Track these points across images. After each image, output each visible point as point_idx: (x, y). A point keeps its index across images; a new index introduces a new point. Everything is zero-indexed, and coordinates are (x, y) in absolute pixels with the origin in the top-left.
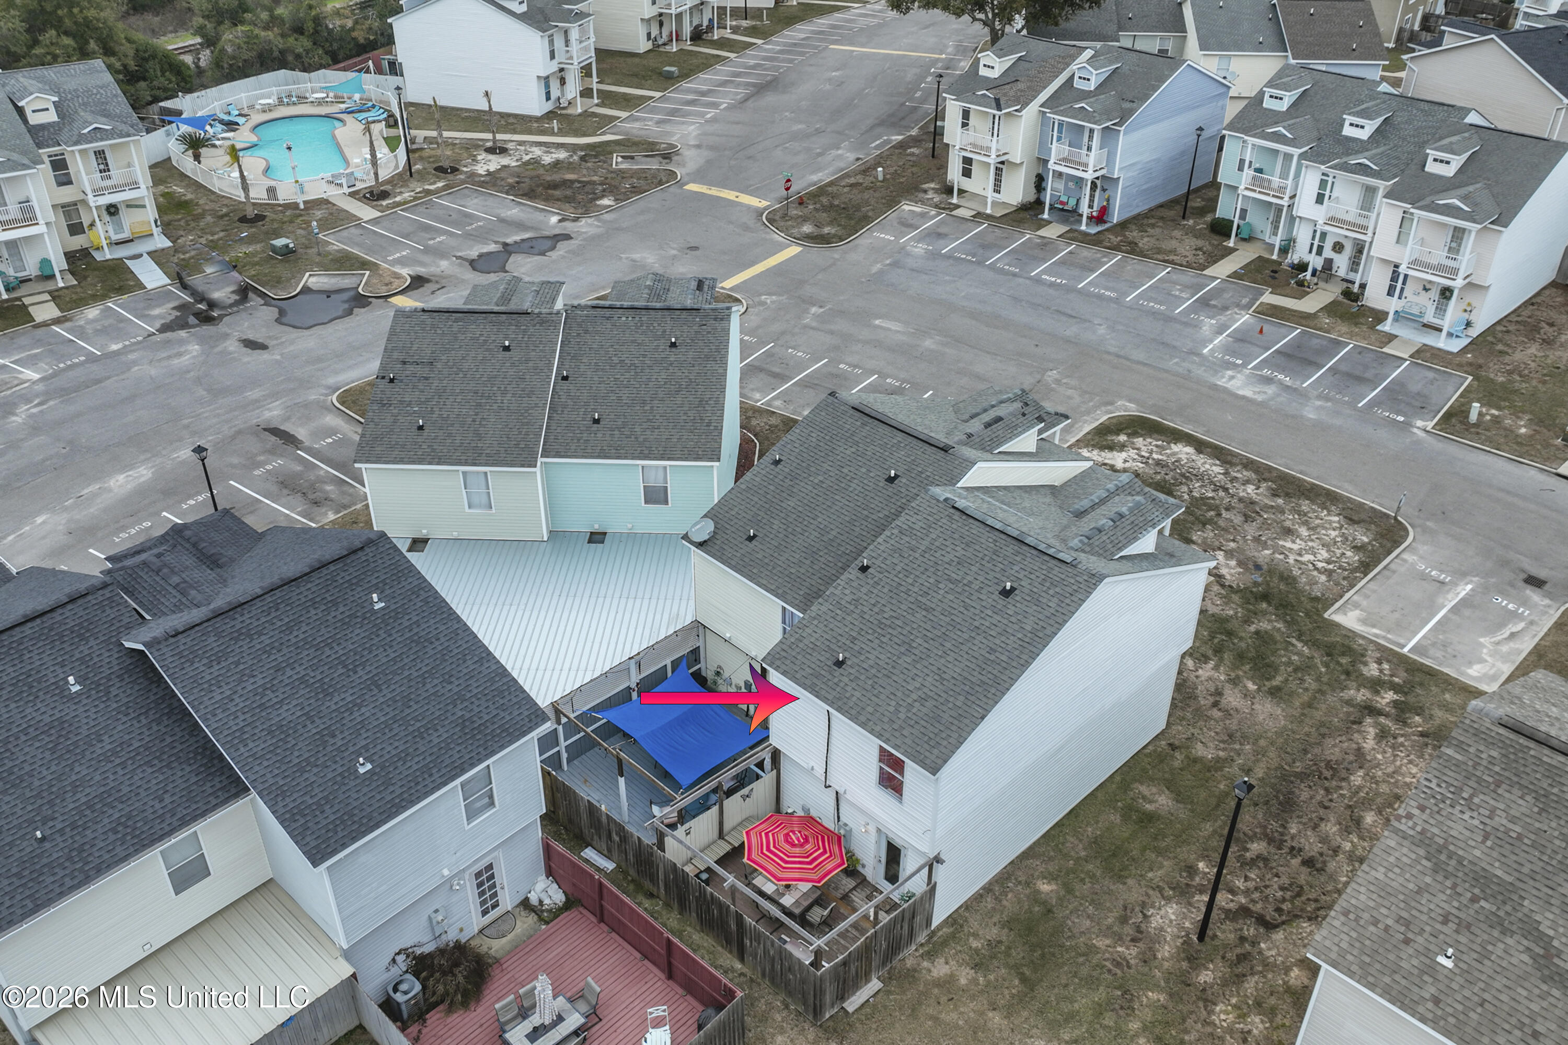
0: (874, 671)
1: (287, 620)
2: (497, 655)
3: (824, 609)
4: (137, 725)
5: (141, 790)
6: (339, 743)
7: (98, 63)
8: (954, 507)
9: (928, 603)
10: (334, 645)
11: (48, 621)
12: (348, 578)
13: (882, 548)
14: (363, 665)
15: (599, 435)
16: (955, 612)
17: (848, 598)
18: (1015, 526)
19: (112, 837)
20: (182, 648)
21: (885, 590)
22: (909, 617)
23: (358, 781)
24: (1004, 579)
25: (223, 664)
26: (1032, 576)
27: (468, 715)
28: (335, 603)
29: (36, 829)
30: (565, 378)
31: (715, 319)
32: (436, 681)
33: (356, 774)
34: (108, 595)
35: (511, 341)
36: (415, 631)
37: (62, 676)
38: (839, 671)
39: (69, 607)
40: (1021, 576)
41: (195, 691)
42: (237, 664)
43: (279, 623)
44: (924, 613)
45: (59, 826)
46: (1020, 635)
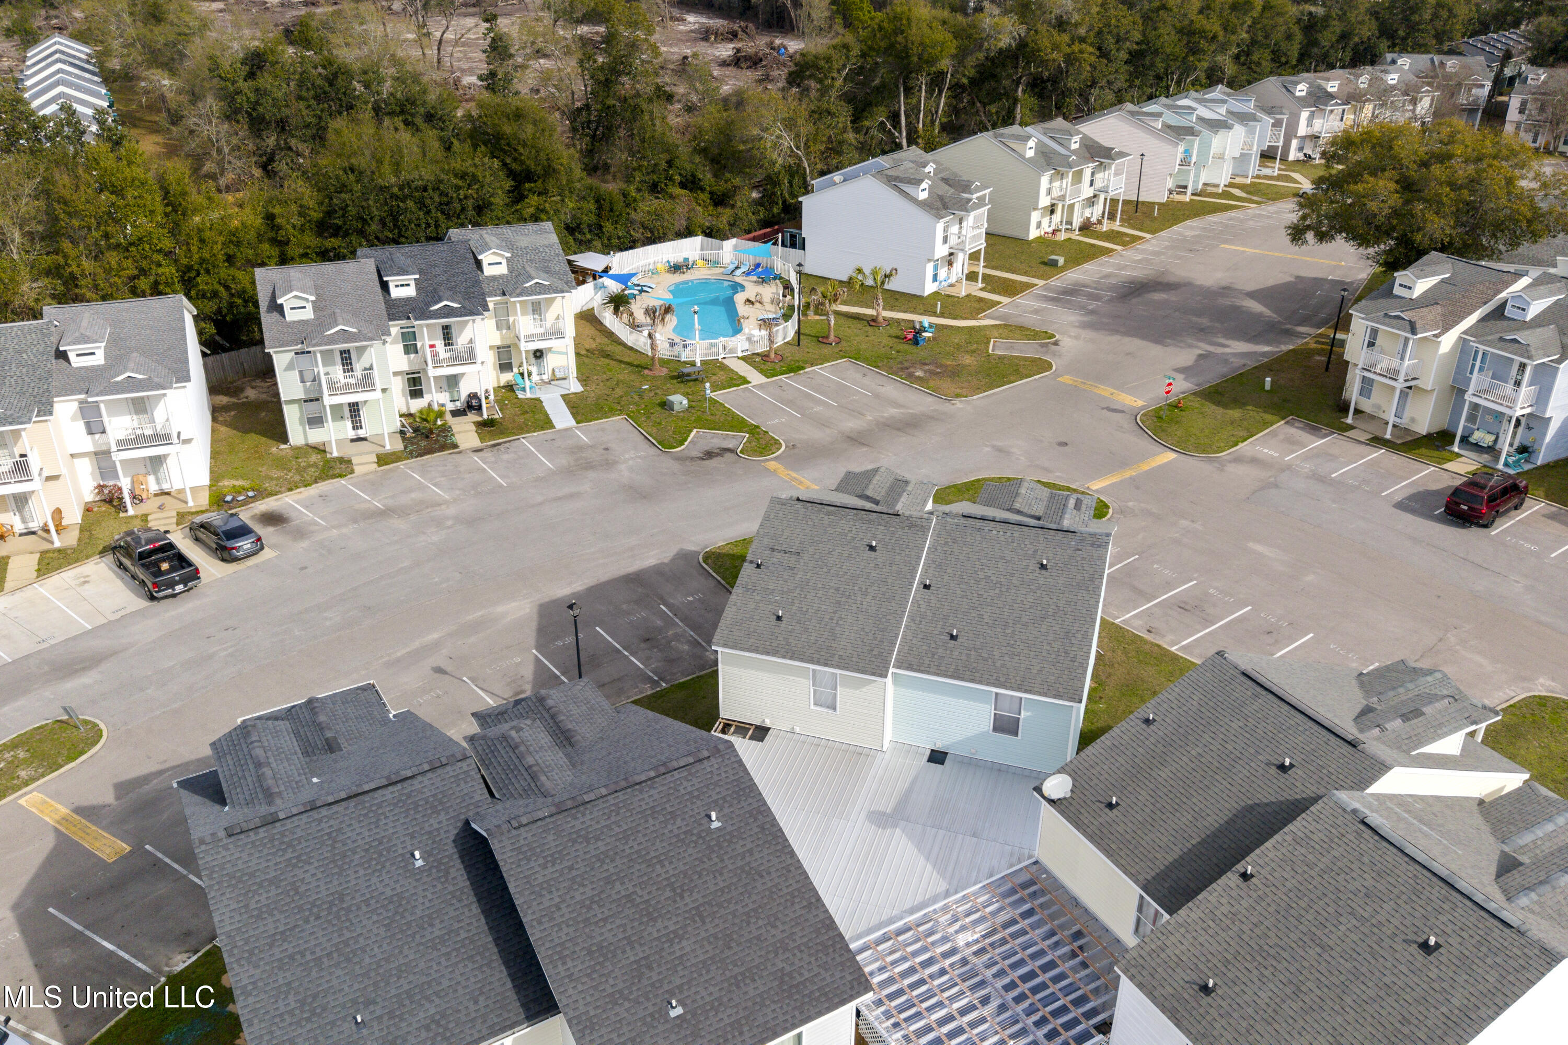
0: (1250, 1011)
1: (625, 827)
2: (826, 901)
3: (1192, 915)
4: (467, 913)
5: (459, 988)
6: (655, 979)
7: (548, 225)
8: (1363, 823)
9: (1325, 939)
10: (666, 863)
11: (408, 787)
12: (689, 789)
13: (1271, 855)
14: (691, 891)
15: (956, 653)
16: (1359, 958)
17: (1225, 909)
18: (1442, 861)
19: (424, 1034)
20: (522, 842)
21: (1271, 909)
22: (1300, 951)
23: (668, 1026)
24: (1426, 930)
25: (558, 867)
26: (1464, 934)
27: (788, 969)
28: (673, 815)
29: (358, 1011)
30: (926, 587)
31: (1092, 545)
32: (761, 923)
33: (666, 1018)
34: (465, 768)
35: (878, 542)
36: (748, 859)
37: (409, 848)
38: (1205, 1000)
39: (430, 775)
40: (1448, 931)
41: (527, 893)
42: (571, 868)
43: (617, 830)
44: (1318, 950)
45: (378, 1013)
46: (1444, 1009)
